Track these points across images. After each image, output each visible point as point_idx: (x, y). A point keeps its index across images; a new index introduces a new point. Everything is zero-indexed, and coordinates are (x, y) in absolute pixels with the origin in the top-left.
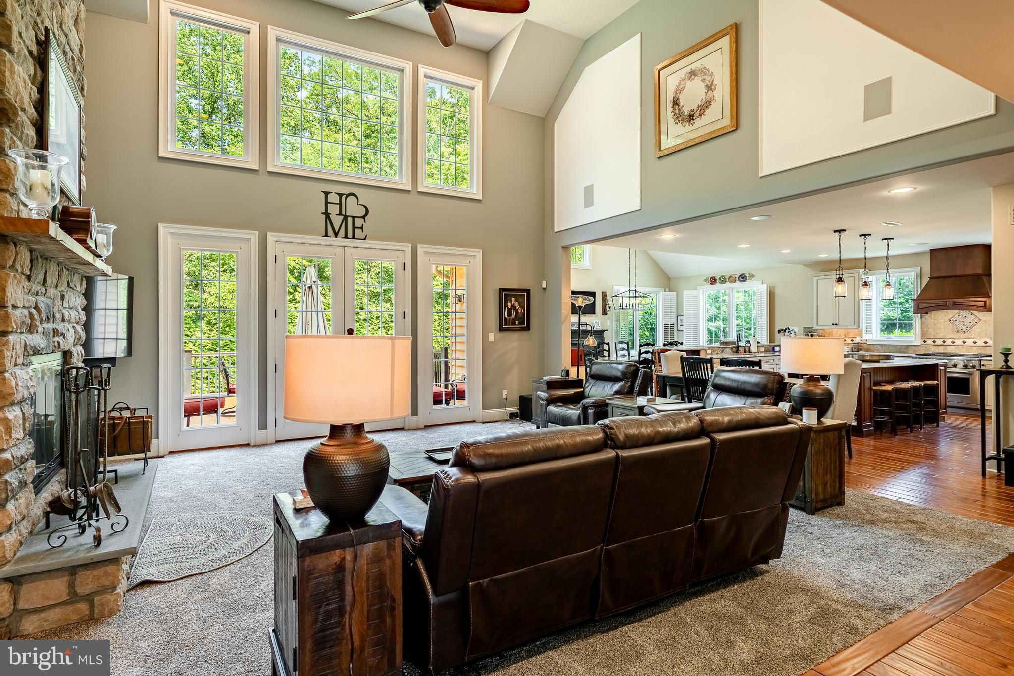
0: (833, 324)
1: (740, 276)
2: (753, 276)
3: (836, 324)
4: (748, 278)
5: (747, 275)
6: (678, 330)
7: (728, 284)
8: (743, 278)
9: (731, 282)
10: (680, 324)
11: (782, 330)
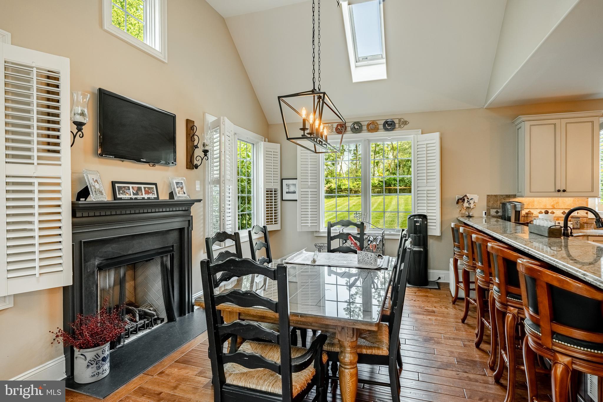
0: (559, 191)
1: (386, 122)
2: (405, 123)
3: (564, 191)
4: (397, 126)
5: (396, 121)
6: (282, 200)
7: (365, 135)
8: (389, 125)
9: (370, 130)
10: (285, 190)
11: (461, 199)
